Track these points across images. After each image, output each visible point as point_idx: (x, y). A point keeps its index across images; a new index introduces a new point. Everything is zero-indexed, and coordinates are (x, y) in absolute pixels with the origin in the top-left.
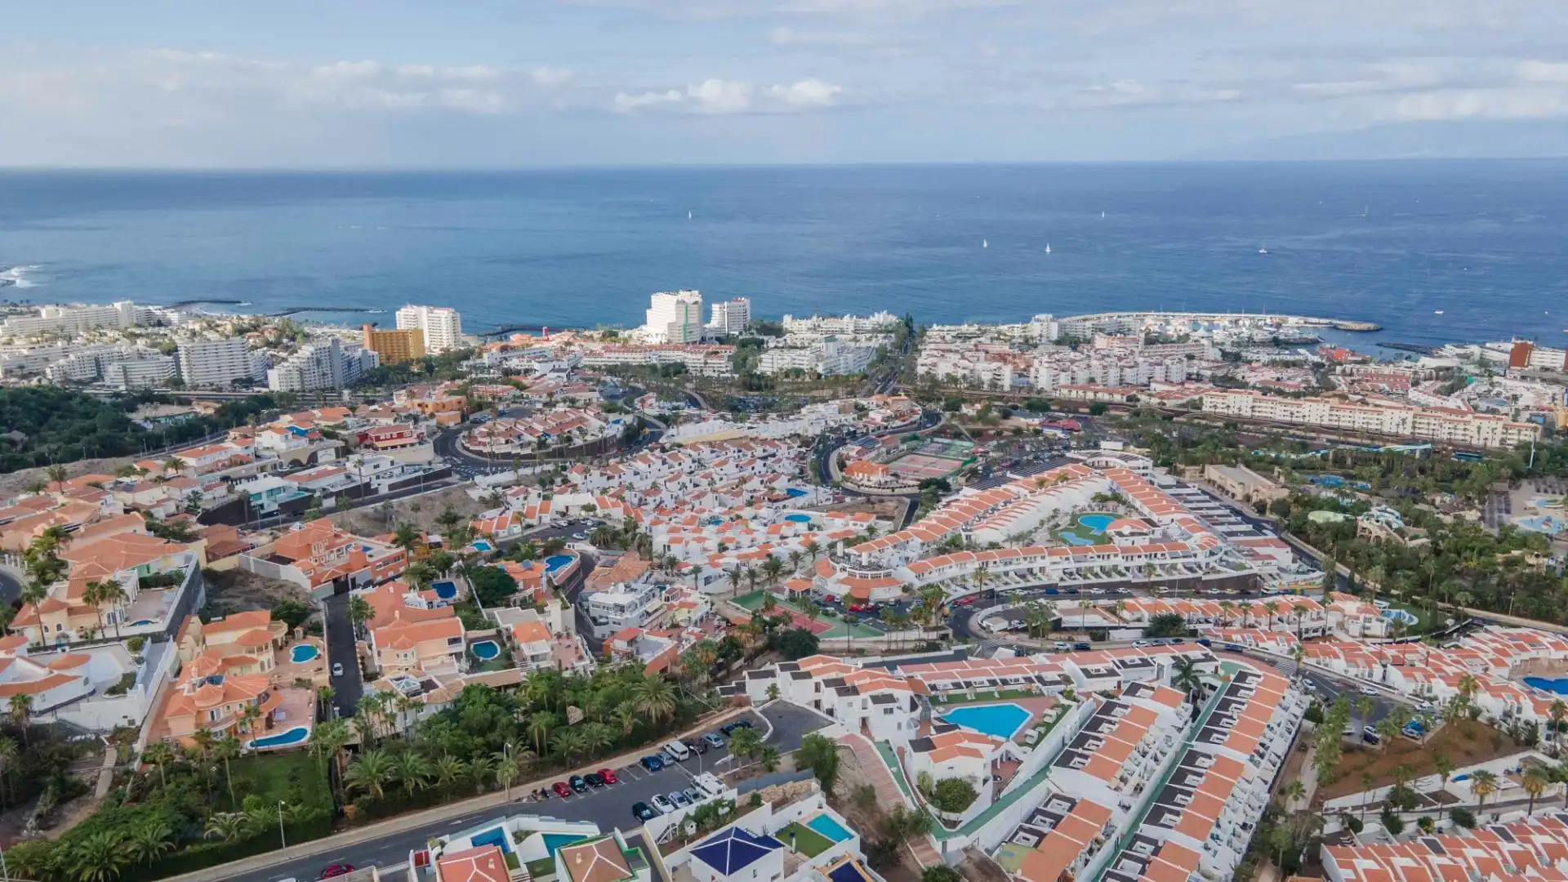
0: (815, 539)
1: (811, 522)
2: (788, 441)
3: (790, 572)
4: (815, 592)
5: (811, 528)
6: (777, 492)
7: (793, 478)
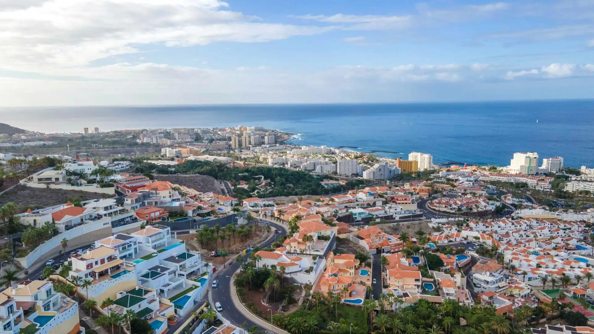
0: (590, 271)
1: (588, 263)
2: (578, 223)
3: (575, 284)
4: (588, 296)
5: (588, 265)
6: (570, 246)
7: (580, 240)
